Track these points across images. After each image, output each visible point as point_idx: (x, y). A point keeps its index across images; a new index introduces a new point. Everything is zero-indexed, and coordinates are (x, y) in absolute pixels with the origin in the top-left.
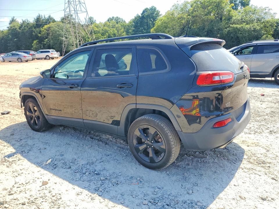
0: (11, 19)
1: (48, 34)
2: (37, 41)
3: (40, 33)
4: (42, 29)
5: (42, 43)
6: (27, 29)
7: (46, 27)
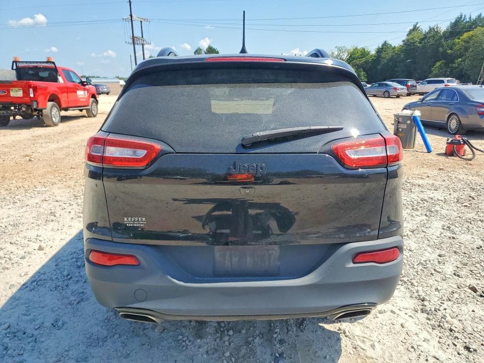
0: (412, 28)
1: (466, 49)
2: (442, 63)
3: (451, 49)
4: (457, 40)
5: (450, 65)
6: (432, 41)
7: (466, 35)
